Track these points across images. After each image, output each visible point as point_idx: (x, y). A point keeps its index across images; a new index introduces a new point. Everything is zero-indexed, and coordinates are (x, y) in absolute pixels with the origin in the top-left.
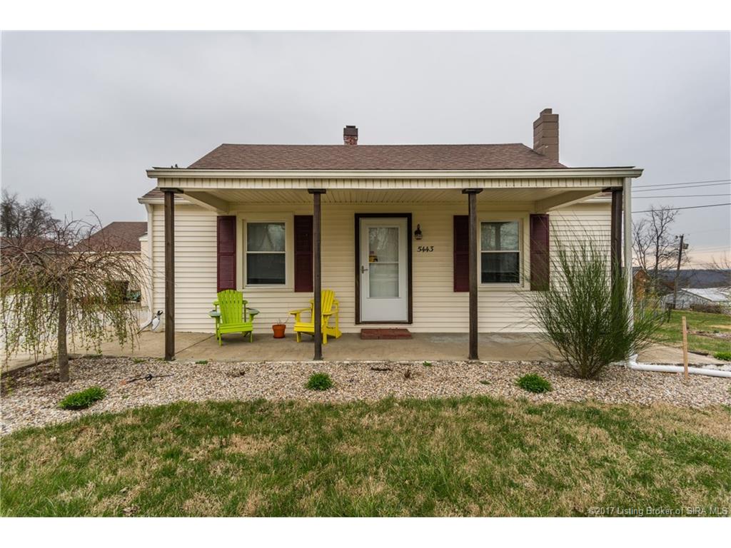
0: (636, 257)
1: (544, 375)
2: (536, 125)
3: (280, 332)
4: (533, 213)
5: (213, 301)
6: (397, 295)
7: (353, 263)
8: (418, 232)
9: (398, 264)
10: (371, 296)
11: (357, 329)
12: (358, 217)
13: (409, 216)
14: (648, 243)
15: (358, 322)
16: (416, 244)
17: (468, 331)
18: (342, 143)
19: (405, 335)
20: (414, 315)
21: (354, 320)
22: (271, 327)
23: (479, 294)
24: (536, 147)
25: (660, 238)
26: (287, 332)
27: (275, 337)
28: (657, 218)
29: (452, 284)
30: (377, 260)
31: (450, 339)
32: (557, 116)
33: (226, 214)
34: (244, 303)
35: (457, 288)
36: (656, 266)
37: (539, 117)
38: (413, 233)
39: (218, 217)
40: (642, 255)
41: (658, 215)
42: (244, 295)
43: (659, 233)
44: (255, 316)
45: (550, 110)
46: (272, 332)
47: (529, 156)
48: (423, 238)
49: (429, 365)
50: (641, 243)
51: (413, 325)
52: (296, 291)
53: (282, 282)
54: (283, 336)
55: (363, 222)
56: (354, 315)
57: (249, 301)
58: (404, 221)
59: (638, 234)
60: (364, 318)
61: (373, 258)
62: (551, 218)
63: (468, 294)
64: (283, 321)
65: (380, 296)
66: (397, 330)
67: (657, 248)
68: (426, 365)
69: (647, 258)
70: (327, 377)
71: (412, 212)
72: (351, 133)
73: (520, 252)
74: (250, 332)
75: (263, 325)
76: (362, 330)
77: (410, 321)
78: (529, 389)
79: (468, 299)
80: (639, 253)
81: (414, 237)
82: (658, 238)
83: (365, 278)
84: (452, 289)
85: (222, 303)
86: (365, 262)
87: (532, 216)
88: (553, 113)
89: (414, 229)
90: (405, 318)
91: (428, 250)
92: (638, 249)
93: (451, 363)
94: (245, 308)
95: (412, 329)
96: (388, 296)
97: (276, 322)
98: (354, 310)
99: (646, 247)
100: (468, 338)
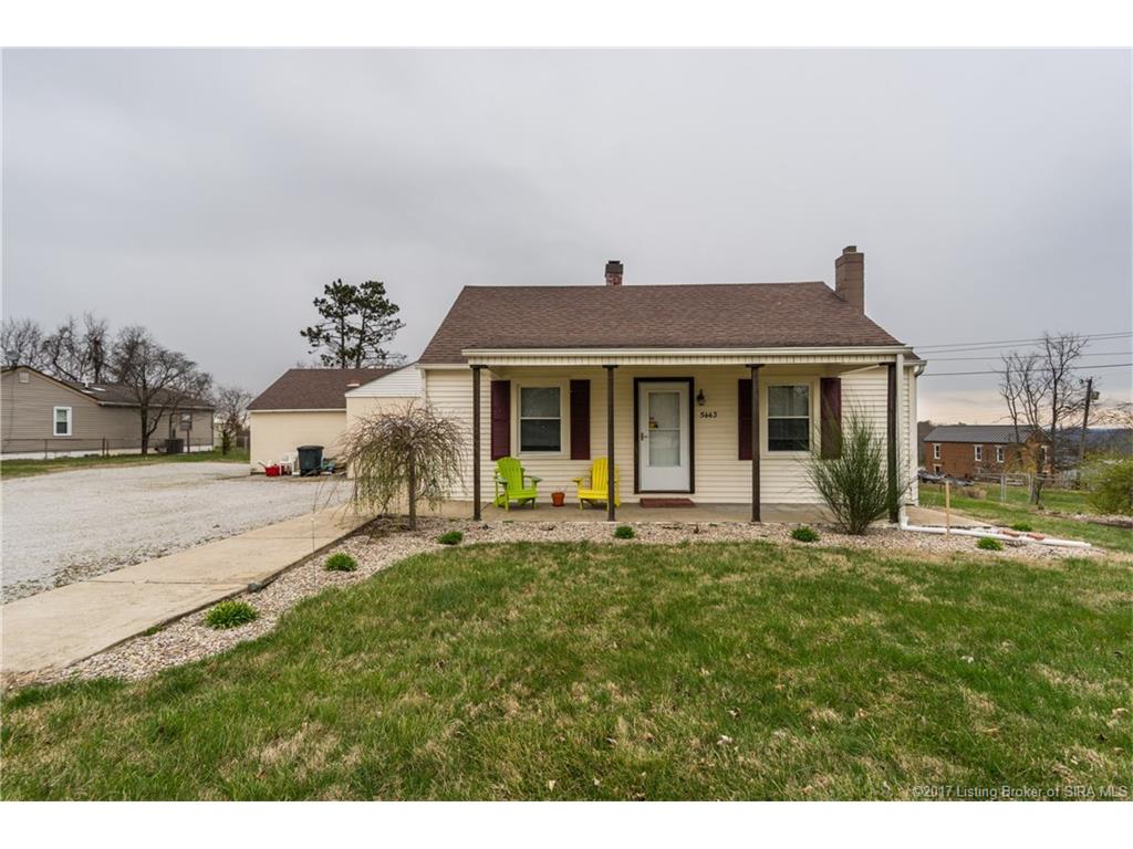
0: (1023, 410)
1: (813, 529)
2: (839, 263)
3: (558, 501)
4: (824, 376)
5: (492, 468)
6: (679, 464)
7: (632, 430)
8: (701, 397)
9: (679, 431)
10: (651, 464)
11: (636, 499)
12: (637, 381)
13: (691, 381)
14: (1042, 389)
15: (637, 491)
16: (698, 410)
17: (751, 501)
18: (603, 282)
19: (689, 504)
20: (696, 484)
21: (632, 489)
22: (550, 495)
23: (761, 462)
24: (838, 289)
25: (1059, 382)
26: (565, 501)
27: (554, 505)
28: (1054, 352)
29: (737, 452)
30: (657, 426)
31: (734, 508)
32: (862, 255)
33: (499, 379)
34: (523, 470)
35: (742, 457)
36: (1054, 425)
37: (841, 254)
38: (695, 399)
39: (492, 382)
40: (1033, 408)
41: (1055, 348)
42: (522, 463)
43: (1057, 376)
44: (538, 484)
45: (854, 248)
46: (551, 501)
47: (829, 302)
48: (706, 403)
49: (715, 526)
50: (1031, 390)
51: (696, 495)
52: (572, 459)
53: (557, 448)
54: (562, 505)
55: (643, 386)
56: (632, 484)
57: (526, 468)
58: (685, 386)
59: (1026, 376)
60: (643, 488)
61: (654, 425)
62: (842, 382)
63: (751, 462)
64: (562, 490)
65: (659, 465)
66: (678, 499)
67: (1055, 397)
68: (711, 525)
69: (1040, 413)
70: (630, 529)
71: (694, 376)
72: (614, 269)
73: (809, 417)
74: (533, 499)
75: (543, 494)
76: (642, 500)
77: (692, 491)
78: (799, 539)
79: (751, 468)
80: (1027, 405)
81: (696, 402)
82: (1056, 383)
83: (644, 445)
84: (737, 457)
85: (502, 470)
86: (644, 428)
87: (822, 380)
88: (858, 251)
89: (696, 394)
90: (687, 488)
91: (710, 416)
92: (1026, 398)
93: (735, 524)
94: (523, 477)
95: (694, 498)
96: (667, 464)
97: (554, 490)
98: (632, 479)
99: (1038, 395)
100: (751, 508)
